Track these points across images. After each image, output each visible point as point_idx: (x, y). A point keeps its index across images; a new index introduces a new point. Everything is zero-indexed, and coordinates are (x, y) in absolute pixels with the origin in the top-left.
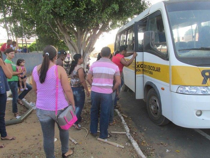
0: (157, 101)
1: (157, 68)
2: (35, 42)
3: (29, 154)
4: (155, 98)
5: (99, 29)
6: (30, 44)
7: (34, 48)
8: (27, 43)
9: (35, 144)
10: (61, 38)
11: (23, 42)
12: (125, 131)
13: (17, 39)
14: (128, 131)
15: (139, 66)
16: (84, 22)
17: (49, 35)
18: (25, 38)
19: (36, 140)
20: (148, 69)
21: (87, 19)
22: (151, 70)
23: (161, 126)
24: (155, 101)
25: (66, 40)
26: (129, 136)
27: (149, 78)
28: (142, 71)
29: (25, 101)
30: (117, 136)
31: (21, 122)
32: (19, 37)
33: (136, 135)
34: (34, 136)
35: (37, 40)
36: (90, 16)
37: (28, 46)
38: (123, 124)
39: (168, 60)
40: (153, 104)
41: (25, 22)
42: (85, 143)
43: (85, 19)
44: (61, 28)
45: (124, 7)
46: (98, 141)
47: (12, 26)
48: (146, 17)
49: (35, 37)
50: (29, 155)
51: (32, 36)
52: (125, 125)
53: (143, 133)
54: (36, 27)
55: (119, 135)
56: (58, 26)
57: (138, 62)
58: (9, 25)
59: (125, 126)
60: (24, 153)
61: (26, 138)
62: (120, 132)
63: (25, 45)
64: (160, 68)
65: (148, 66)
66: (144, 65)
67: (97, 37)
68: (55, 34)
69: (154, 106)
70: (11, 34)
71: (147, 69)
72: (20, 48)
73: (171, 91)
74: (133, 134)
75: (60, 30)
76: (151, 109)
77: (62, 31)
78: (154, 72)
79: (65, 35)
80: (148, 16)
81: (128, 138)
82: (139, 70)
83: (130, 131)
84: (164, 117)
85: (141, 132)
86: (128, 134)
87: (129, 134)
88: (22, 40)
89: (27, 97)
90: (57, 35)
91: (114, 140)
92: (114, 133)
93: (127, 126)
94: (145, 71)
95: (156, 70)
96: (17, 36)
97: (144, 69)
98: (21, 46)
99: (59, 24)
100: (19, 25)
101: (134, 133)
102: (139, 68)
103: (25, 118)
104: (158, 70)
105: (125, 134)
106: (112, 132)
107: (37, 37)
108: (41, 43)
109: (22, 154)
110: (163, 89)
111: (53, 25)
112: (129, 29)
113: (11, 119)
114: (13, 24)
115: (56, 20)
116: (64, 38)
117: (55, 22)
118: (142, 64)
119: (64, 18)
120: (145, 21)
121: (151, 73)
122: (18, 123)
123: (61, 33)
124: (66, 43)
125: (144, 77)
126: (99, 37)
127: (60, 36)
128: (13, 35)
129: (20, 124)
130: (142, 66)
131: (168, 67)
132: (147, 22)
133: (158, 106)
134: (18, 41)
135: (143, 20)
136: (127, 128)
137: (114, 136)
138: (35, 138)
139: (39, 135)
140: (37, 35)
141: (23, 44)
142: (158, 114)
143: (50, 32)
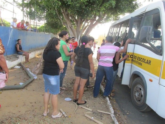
0: (142, 90)
1: (148, 60)
2: (44, 25)
3: (24, 119)
4: (140, 86)
5: (96, 21)
6: (39, 26)
7: (42, 29)
8: (38, 24)
9: (31, 111)
10: (64, 24)
11: (34, 23)
12: (110, 112)
13: (30, 21)
14: (113, 112)
15: (129, 56)
16: (85, 13)
17: (55, 20)
18: (37, 21)
19: (33, 107)
20: (138, 60)
21: (88, 11)
22: (141, 61)
23: (142, 112)
24: (141, 89)
25: (68, 26)
26: (114, 117)
27: (137, 68)
28: (131, 60)
29: (29, 71)
30: (102, 115)
31: (23, 89)
32: (32, 19)
33: (120, 117)
34: (31, 103)
35: (45, 24)
36: (90, 9)
37: (38, 27)
38: (108, 105)
39: (161, 55)
40: (138, 91)
41: (38, 8)
42: (74, 118)
43: (86, 10)
44: (65, 16)
45: (120, 4)
46: (85, 117)
47: (28, 10)
48: (142, 14)
49: (44, 21)
50: (24, 121)
51: (42, 20)
52: (110, 105)
53: (126, 116)
54: (46, 13)
55: (104, 114)
56: (63, 14)
57: (128, 53)
58: (26, 9)
59: (110, 107)
60: (20, 118)
61: (24, 103)
62: (105, 111)
63: (36, 26)
64: (150, 61)
65: (138, 57)
66: (134, 56)
67: (93, 27)
68: (60, 20)
69: (138, 94)
70: (26, 16)
71: (136, 60)
72: (31, 28)
73: (160, 85)
74: (116, 115)
75: (65, 18)
76: (135, 96)
77: (66, 18)
78: (143, 64)
79: (68, 22)
80: (144, 13)
81: (112, 119)
82: (128, 60)
83: (114, 112)
84: (147, 105)
85: (124, 115)
86: (112, 115)
87: (114, 115)
88: (34, 22)
89: (31, 67)
90: (62, 21)
91: (99, 118)
92: (100, 112)
93: (112, 108)
94: (134, 61)
95: (146, 62)
96: (31, 18)
97: (133, 59)
98: (33, 26)
99: (65, 12)
100: (33, 10)
101: (118, 115)
102: (129, 58)
103: (27, 86)
104: (149, 62)
105: (110, 114)
106: (98, 111)
107: (46, 21)
108: (48, 26)
109: (18, 119)
110: (151, 81)
111: (60, 13)
112: (123, 23)
113: (15, 85)
114: (29, 9)
115: (63, 9)
116: (67, 24)
117: (62, 10)
118: (133, 55)
119: (69, 8)
120: (140, 17)
121: (140, 64)
122: (20, 89)
123: (65, 20)
124: (67, 28)
125: (132, 67)
126: (95, 27)
127: (64, 22)
128: (28, 17)
129: (22, 89)
130: (132, 56)
131: (160, 62)
132: (143, 18)
133: (143, 94)
134: (31, 23)
135: (139, 16)
136: (111, 109)
137: (100, 115)
138: (31, 105)
139: (35, 102)
140: (46, 20)
141: (34, 25)
142: (142, 101)
143: (56, 18)
